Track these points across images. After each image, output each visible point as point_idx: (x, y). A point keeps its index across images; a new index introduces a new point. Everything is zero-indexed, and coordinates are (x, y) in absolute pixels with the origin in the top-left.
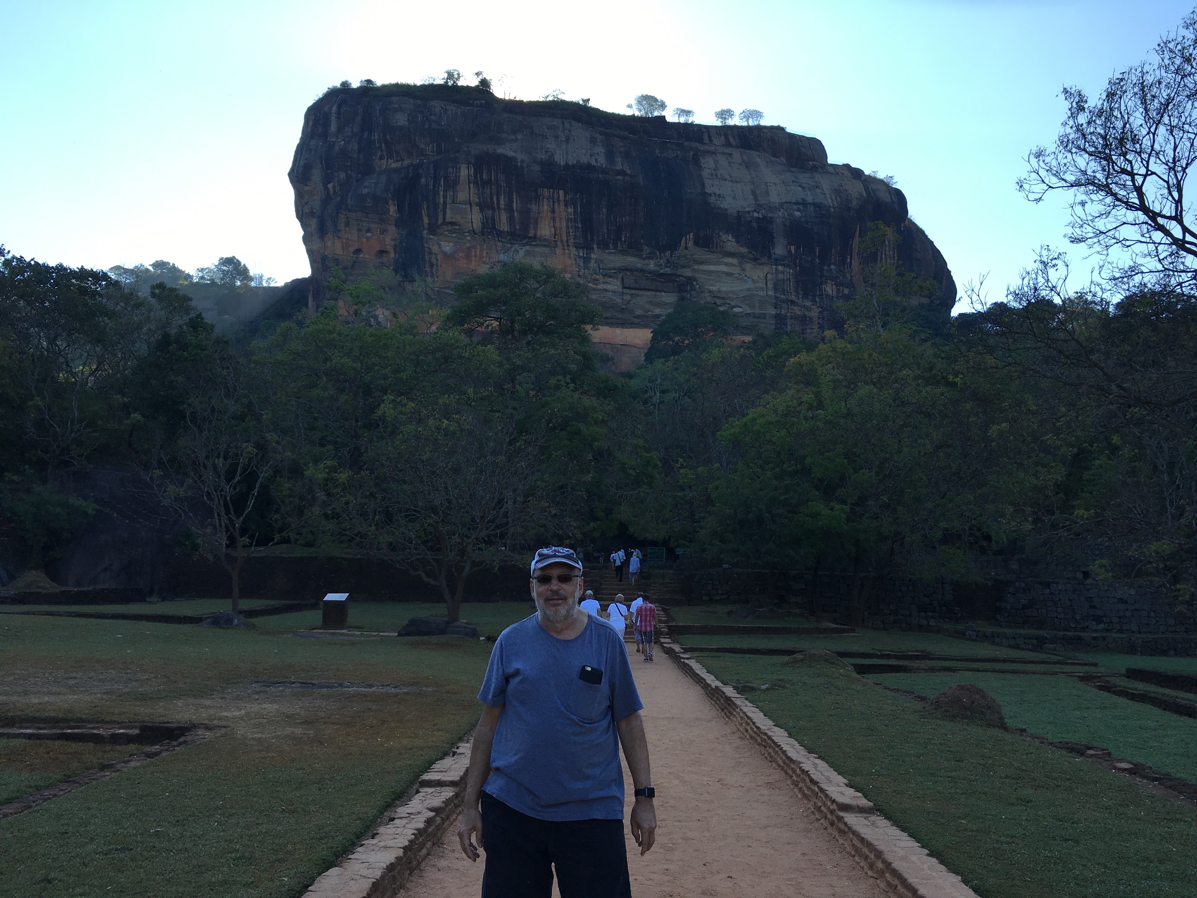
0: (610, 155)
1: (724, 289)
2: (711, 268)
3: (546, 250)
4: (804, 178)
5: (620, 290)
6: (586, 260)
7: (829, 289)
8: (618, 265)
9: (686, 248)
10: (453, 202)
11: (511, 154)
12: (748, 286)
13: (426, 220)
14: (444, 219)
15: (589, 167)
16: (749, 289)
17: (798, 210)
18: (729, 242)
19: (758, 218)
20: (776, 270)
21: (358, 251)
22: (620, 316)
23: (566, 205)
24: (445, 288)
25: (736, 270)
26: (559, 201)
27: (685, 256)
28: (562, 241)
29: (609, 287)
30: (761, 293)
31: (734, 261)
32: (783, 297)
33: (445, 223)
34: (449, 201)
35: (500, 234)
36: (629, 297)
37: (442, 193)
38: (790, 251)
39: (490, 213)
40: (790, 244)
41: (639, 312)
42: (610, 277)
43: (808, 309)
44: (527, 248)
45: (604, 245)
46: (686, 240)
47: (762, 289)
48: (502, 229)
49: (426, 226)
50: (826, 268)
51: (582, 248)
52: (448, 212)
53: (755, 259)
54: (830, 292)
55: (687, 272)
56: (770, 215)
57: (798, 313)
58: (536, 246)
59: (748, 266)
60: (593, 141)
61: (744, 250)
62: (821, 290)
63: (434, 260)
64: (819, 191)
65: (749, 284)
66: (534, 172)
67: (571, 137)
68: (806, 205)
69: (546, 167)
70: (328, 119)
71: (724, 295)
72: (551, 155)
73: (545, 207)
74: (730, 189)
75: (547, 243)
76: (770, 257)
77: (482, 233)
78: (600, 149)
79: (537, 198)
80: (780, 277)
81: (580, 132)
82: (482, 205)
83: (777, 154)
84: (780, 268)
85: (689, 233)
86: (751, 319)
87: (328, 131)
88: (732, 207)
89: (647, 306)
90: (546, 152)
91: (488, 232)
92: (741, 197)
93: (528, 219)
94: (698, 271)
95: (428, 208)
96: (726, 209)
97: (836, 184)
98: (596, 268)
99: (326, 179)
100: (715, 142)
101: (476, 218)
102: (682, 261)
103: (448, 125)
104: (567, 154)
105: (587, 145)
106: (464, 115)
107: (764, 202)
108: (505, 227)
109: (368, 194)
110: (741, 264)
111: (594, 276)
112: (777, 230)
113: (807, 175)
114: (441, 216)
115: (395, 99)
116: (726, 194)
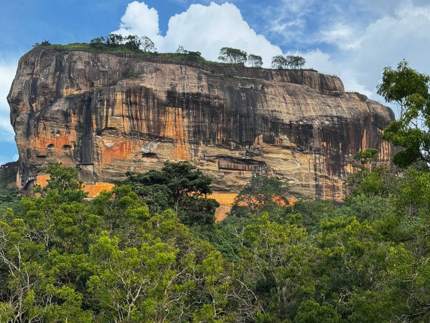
0: (210, 87)
1: (282, 169)
2: (274, 156)
3: (170, 145)
4: (330, 101)
5: (217, 169)
6: (196, 151)
7: (349, 169)
8: (216, 154)
9: (258, 144)
10: (112, 115)
11: (149, 86)
12: (298, 167)
13: (95, 126)
14: (106, 125)
15: (198, 94)
16: (299, 169)
17: (327, 120)
18: (286, 140)
19: (302, 126)
20: (315, 157)
21: (51, 145)
22: (217, 186)
23: (183, 117)
24: (106, 169)
25: (290, 157)
26: (179, 115)
27: (258, 148)
28: (181, 140)
29: (211, 168)
30: (306, 171)
31: (289, 152)
32: (320, 174)
33: (107, 128)
34: (110, 114)
35: (142, 135)
36: (223, 174)
37: (105, 110)
38: (323, 146)
39: (135, 122)
40: (323, 141)
41: (230, 183)
42: (211, 161)
43: (336, 181)
44: (159, 143)
45: (207, 142)
46: (258, 138)
47: (306, 169)
48: (143, 132)
49: (95, 130)
50: (346, 156)
51: (194, 143)
52: (109, 121)
53: (302, 151)
54: (349, 171)
55: (259, 159)
56: (310, 123)
57: (330, 183)
58: (164, 142)
59: (297, 155)
60: (200, 79)
61: (294, 145)
62: (343, 169)
63: (99, 152)
64: (340, 108)
65: (299, 166)
66: (163, 97)
67: (186, 76)
68: (332, 117)
69: (171, 94)
70: (33, 64)
71: (282, 173)
72: (174, 87)
73: (170, 118)
74: (284, 107)
75: (171, 141)
76: (311, 149)
77: (130, 134)
78: (204, 83)
79: (165, 113)
80: (317, 161)
81: (191, 73)
82: (131, 118)
83: (313, 86)
84: (317, 156)
85: (260, 134)
86: (300, 188)
87: (33, 72)
88: (286, 119)
89: (235, 179)
90: (171, 85)
91: (134, 134)
92: (292, 112)
93: (159, 126)
94: (266, 158)
95: (96, 119)
96: (283, 120)
97: (351, 104)
98: (202, 156)
99: (32, 101)
100: (275, 79)
101: (126, 125)
102: (256, 152)
103: (110, 68)
104: (184, 86)
105: (196, 81)
106: (120, 62)
107: (306, 115)
108: (145, 131)
109: (58, 111)
110: (293, 153)
111: (201, 161)
112: (315, 132)
113: (333, 99)
114: (104, 124)
115: (76, 52)
116: (282, 110)
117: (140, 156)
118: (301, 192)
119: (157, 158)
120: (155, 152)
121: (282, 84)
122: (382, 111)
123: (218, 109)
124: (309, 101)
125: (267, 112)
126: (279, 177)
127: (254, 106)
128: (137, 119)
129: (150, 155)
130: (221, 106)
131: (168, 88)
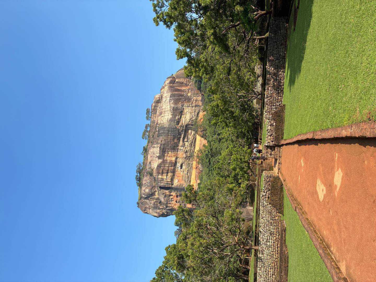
0: (157, 143)
1: (188, 119)
2: (183, 122)
4: (164, 100)
5: (188, 142)
6: (181, 150)
7: (189, 95)
8: (182, 142)
9: (179, 127)
11: (156, 166)
13: (170, 186)
14: (170, 181)
15: (160, 148)
16: (189, 113)
17: (171, 101)
19: (173, 111)
20: (185, 106)
21: (176, 202)
22: (193, 142)
23: (168, 154)
25: (184, 116)
28: (176, 155)
29: (187, 144)
30: (190, 110)
31: (182, 116)
32: (191, 105)
34: (166, 180)
36: (189, 140)
37: (164, 182)
38: (181, 103)
39: (169, 171)
40: (179, 103)
41: (193, 138)
42: (185, 144)
43: (194, 100)
44: (177, 163)
45: (178, 146)
50: (184, 95)
51: (178, 150)
52: (168, 181)
53: (182, 111)
54: (190, 94)
55: (184, 127)
56: (172, 108)
57: (194, 102)
58: (177, 161)
59: (184, 113)
60: (154, 147)
62: (189, 96)
63: (179, 184)
64: (167, 97)
65: (187, 113)
66: (161, 161)
67: (153, 152)
68: (170, 100)
69: (159, 158)
70: (146, 208)
71: (190, 119)
72: (157, 157)
73: (168, 158)
74: (166, 117)
75: (177, 158)
76: (182, 108)
77: (174, 173)
78: (156, 146)
79: (166, 160)
80: (186, 106)
81: (151, 150)
82: (167, 173)
83: (158, 105)
84: (184, 106)
85: (176, 126)
86: (196, 112)
87: (148, 208)
88: (170, 116)
89: (191, 136)
90: (156, 158)
91: (174, 172)
92: (168, 114)
93: (171, 162)
94: (184, 124)
95: (167, 185)
96: (171, 118)
97: (165, 92)
98: (183, 147)
99: (159, 209)
100: (155, 119)
101: (170, 174)
102: (182, 128)
103: (149, 180)
104: (157, 153)
105: (155, 149)
106: (146, 176)
107: (169, 109)
108: (173, 168)
109: (164, 199)
110: (183, 115)
111: (184, 148)
112: (176, 106)
113: (163, 99)
114: (169, 182)
115: (142, 192)
116: (167, 118)
117: (182, 170)
118: (197, 113)
119: (183, 163)
120: (180, 164)
121: (157, 117)
122: (168, 81)
123: (165, 141)
124: (164, 108)
125: (168, 123)
126: (191, 120)
127: (165, 128)
128: (168, 170)
129: (181, 166)
130: (165, 140)
131: (157, 159)
